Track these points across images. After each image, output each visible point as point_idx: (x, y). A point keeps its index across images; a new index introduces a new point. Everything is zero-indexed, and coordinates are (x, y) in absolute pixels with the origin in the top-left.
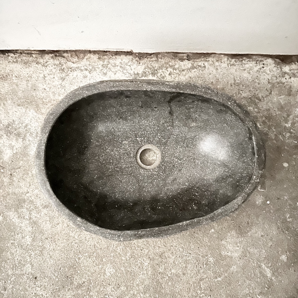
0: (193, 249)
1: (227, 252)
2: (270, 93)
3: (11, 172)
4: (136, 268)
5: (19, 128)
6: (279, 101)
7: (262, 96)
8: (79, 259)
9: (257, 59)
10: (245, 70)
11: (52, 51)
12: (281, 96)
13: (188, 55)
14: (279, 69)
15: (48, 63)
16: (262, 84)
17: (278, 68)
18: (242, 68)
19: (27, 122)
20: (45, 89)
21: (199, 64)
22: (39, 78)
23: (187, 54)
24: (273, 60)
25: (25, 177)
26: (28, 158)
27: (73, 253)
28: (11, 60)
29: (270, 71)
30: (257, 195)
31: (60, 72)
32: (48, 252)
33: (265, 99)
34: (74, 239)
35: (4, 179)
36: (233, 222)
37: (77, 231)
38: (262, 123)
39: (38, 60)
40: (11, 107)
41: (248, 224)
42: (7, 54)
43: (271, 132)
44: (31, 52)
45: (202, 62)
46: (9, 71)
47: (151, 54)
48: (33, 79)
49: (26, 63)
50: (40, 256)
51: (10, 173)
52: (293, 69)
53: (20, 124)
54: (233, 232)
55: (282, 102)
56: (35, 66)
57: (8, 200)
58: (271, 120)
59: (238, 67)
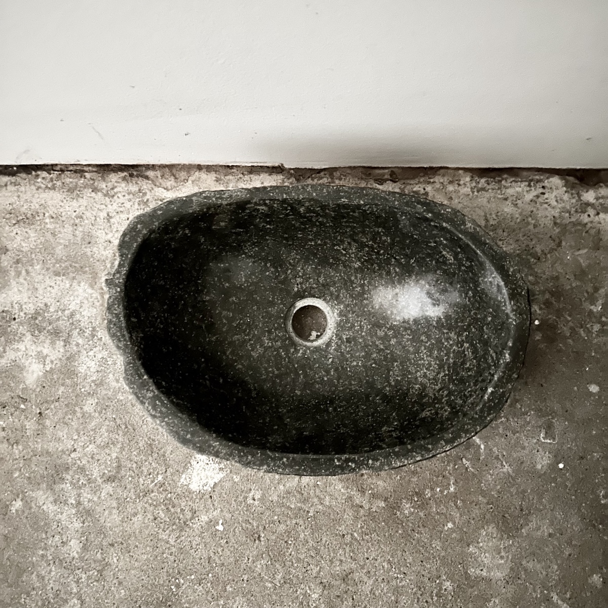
0: (410, 564)
1: (481, 568)
2: (559, 245)
3: (40, 409)
4: (294, 604)
5: (58, 319)
6: (578, 261)
7: (542, 251)
8: (178, 586)
9: (530, 178)
10: (506, 199)
11: (123, 167)
12: (579, 249)
13: (392, 171)
14: (574, 198)
15: (115, 190)
16: (542, 226)
17: (572, 194)
18: (500, 196)
19: (72, 307)
20: (110, 242)
21: (415, 189)
22: (98, 219)
23: (390, 170)
24: (562, 179)
25: (69, 419)
26: (76, 380)
27: (165, 574)
28: (42, 186)
29: (557, 201)
30: (538, 451)
31: (139, 208)
32: (114, 574)
33: (549, 256)
34: (168, 546)
35: (26, 423)
36: (492, 508)
37: (173, 529)
38: (544, 304)
39: (96, 184)
40: (41, 277)
41: (522, 510)
42: (34, 173)
43: (564, 323)
44: (82, 169)
45: (420, 185)
46: (37, 207)
47: (319, 171)
48: (86, 221)
49: (72, 191)
50: (97, 581)
51: (38, 412)
52: (603, 197)
53: (60, 313)
54: (492, 529)
55: (582, 261)
56: (89, 195)
57: (33, 466)
58: (562, 299)
59: (492, 195)
